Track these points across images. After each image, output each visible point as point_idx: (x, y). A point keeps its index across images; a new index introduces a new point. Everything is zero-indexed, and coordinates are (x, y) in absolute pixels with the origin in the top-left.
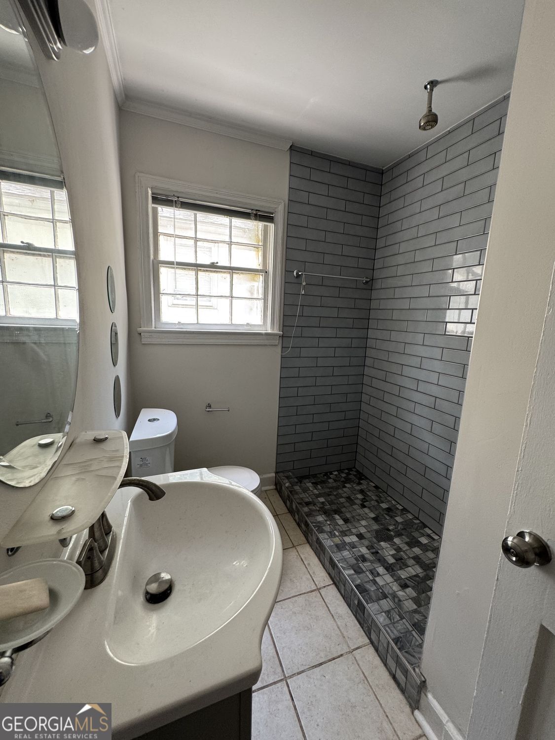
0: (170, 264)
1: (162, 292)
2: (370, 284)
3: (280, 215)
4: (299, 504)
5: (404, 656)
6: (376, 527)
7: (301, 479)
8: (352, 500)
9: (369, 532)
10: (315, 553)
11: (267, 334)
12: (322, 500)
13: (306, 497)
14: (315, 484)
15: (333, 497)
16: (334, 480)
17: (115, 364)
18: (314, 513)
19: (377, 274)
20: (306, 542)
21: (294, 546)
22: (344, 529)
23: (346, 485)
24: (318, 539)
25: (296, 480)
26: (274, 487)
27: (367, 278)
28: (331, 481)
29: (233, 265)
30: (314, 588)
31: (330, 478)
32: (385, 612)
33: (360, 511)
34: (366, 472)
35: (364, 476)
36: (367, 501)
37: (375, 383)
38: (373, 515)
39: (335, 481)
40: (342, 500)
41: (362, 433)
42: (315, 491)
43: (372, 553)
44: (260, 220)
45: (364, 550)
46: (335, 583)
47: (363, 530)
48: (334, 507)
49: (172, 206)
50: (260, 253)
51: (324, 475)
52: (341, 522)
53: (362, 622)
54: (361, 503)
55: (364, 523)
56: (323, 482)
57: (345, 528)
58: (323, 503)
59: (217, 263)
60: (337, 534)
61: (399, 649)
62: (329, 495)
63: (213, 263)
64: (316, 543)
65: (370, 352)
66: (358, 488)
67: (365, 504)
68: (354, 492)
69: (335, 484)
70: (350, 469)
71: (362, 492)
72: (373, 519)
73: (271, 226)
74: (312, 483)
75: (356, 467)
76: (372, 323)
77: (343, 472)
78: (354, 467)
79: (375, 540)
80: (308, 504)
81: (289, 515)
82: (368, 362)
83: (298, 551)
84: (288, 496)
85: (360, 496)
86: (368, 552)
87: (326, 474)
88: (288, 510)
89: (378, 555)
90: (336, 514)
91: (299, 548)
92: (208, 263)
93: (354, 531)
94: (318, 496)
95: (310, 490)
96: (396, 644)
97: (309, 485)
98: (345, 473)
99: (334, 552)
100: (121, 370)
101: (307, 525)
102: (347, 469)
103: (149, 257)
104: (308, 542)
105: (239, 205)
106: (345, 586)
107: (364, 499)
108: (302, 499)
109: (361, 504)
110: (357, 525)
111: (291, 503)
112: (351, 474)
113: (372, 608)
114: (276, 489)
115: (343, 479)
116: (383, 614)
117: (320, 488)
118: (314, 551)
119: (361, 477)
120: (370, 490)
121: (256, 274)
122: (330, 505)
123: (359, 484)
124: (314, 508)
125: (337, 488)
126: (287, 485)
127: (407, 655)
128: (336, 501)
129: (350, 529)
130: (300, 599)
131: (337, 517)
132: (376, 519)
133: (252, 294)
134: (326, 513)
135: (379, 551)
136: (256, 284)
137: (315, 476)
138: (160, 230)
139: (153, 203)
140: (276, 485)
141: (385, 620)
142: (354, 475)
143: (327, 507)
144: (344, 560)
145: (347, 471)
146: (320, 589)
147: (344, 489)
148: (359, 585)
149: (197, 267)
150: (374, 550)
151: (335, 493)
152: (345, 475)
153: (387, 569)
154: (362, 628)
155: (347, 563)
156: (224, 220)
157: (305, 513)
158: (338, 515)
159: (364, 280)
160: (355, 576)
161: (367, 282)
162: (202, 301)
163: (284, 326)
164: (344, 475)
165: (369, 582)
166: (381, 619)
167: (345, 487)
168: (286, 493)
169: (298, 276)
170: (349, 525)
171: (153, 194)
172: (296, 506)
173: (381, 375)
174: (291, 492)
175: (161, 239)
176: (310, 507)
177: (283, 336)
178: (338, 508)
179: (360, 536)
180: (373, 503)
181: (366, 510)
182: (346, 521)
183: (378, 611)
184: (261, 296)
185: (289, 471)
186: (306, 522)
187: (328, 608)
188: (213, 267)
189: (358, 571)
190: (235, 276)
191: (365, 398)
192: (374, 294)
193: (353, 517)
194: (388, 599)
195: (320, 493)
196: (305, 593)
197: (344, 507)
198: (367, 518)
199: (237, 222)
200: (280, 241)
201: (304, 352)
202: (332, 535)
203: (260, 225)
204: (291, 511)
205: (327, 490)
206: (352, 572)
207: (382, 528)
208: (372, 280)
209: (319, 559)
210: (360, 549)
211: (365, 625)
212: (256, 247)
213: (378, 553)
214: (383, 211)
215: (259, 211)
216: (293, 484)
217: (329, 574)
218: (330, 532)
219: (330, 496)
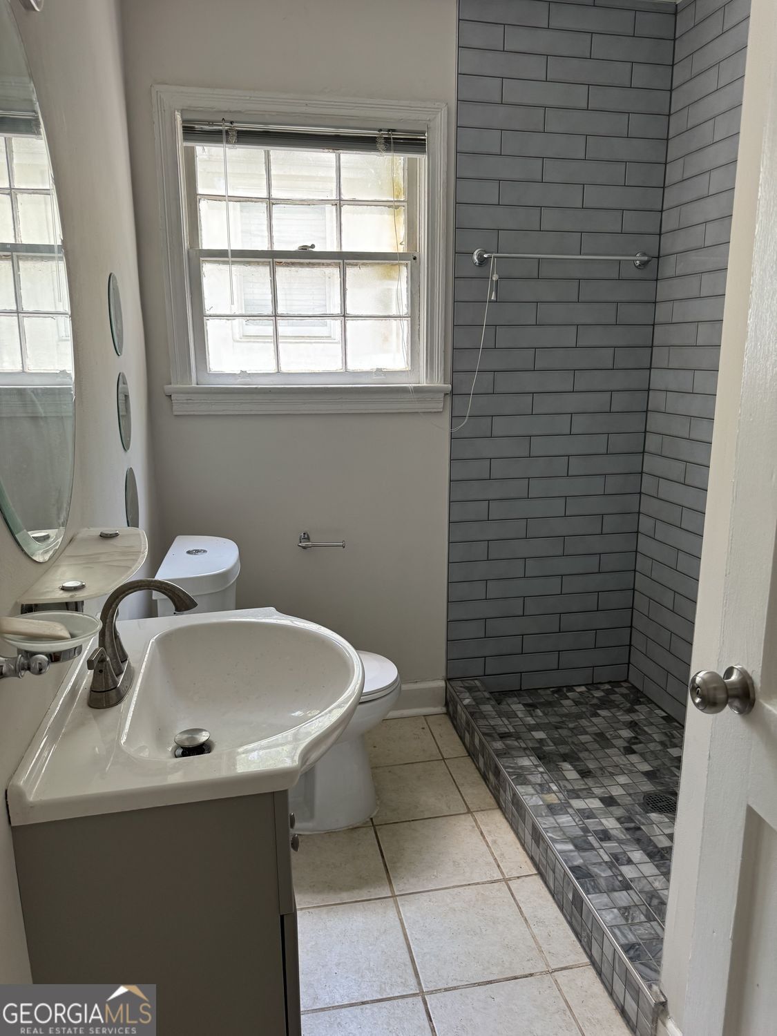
0: (219, 255)
1: (208, 313)
2: (653, 266)
3: (440, 137)
4: (484, 734)
5: (636, 969)
6: (647, 787)
7: (500, 696)
8: (608, 739)
9: (630, 795)
10: (511, 825)
11: (418, 390)
12: (540, 735)
13: (503, 725)
14: (531, 707)
15: (564, 732)
16: (573, 700)
17: (126, 447)
18: (514, 753)
19: (668, 244)
20: (495, 806)
21: (469, 812)
22: (576, 787)
23: (598, 711)
24: (515, 795)
25: (487, 695)
26: (444, 710)
27: (644, 254)
28: (566, 702)
29: (347, 248)
30: (497, 876)
31: (567, 698)
32: (619, 909)
33: (622, 760)
34: (651, 690)
35: (646, 696)
36: (641, 743)
37: (667, 490)
38: (646, 768)
39: (577, 703)
40: (583, 738)
41: (641, 602)
42: (529, 719)
43: (627, 829)
44: (396, 151)
45: (610, 824)
46: (540, 874)
47: (616, 791)
48: (564, 749)
49: (220, 141)
50: (402, 219)
51: (554, 692)
52: (572, 774)
53: (578, 929)
54: (626, 744)
55: (622, 779)
56: (549, 704)
57: (579, 785)
58: (541, 741)
59: (313, 246)
60: (554, 788)
61: (630, 959)
62: (557, 728)
63: (304, 248)
64: (511, 804)
65: (656, 422)
66: (627, 718)
67: (634, 747)
68: (615, 725)
69: (574, 710)
70: (615, 683)
71: (633, 725)
72: (647, 774)
73: (422, 159)
74: (524, 705)
75: (630, 679)
76: (660, 356)
77: (598, 689)
78: (627, 681)
79: (638, 809)
80: (503, 736)
81: (469, 760)
82: (652, 443)
83: (475, 821)
84: (468, 723)
85: (626, 733)
86: (619, 826)
87: (558, 690)
88: (468, 752)
89: (638, 833)
90: (565, 761)
91: (478, 816)
92: (294, 247)
93: (597, 791)
94: (531, 728)
95: (518, 717)
96: (626, 952)
97: (518, 708)
98: (603, 690)
99: (542, 816)
100: (136, 458)
101: (497, 773)
102: (609, 683)
103: (181, 244)
104: (500, 807)
105: (352, 124)
106: (554, 873)
107: (636, 738)
108: (493, 727)
109: (624, 748)
110: (606, 782)
111: (472, 737)
112: (616, 693)
113: (593, 901)
114: (448, 713)
115: (595, 701)
116: (615, 911)
117: (541, 714)
118: (508, 821)
119: (637, 697)
120: (652, 724)
121: (393, 265)
122: (555, 744)
123: (631, 710)
124: (516, 744)
125: (579, 716)
126: (466, 702)
127: (642, 968)
128: (570, 740)
129: (590, 789)
130: (469, 893)
131: (566, 766)
132: (650, 775)
133: (387, 305)
134: (543, 757)
135: (642, 827)
136: (393, 285)
137: (533, 691)
138: (200, 190)
139: (185, 139)
140: (447, 705)
141: (615, 918)
142: (623, 695)
143: (550, 747)
144: (560, 828)
145: (607, 686)
146: (510, 879)
147: (594, 719)
148: (579, 867)
149: (273, 258)
150: (632, 825)
151: (571, 725)
152: (602, 694)
153: (651, 856)
154: (580, 941)
155: (564, 834)
156: (326, 157)
157: (496, 751)
158: (571, 763)
159: (639, 258)
160: (576, 853)
161: (644, 264)
162: (285, 328)
163: (455, 372)
164: (598, 694)
165: (600, 864)
166: (607, 918)
167: (596, 715)
168: (463, 715)
169: (483, 262)
170: (590, 782)
171: (184, 121)
172: (480, 739)
173: (676, 470)
174: (472, 714)
175: (203, 206)
176: (509, 742)
177: (452, 393)
178: (574, 752)
179: (609, 801)
180: (652, 746)
181: (634, 758)
182: (585, 774)
183: (604, 906)
184: (404, 310)
185: (475, 678)
186: (496, 767)
187: (520, 908)
188: (306, 256)
189: (581, 845)
190: (350, 271)
191: (646, 524)
192: (664, 290)
193: (602, 769)
194: (631, 892)
195: (537, 724)
196: (478, 884)
197: (587, 750)
198: (631, 771)
199: (350, 158)
200: (440, 191)
201: (500, 426)
202: (543, 788)
203: (398, 161)
204: (472, 754)
205: (554, 720)
206: (571, 847)
207: (660, 790)
208: (658, 257)
209: (517, 834)
210: (603, 821)
211: (584, 934)
212: (393, 206)
213: (639, 829)
214: (679, 100)
215: (394, 130)
216: (478, 702)
217: (532, 858)
218: (540, 785)
219: (560, 730)
